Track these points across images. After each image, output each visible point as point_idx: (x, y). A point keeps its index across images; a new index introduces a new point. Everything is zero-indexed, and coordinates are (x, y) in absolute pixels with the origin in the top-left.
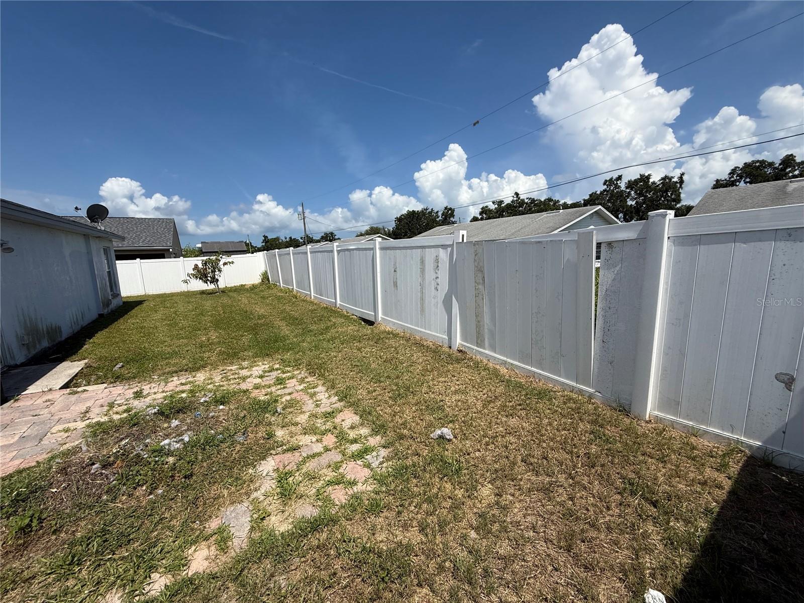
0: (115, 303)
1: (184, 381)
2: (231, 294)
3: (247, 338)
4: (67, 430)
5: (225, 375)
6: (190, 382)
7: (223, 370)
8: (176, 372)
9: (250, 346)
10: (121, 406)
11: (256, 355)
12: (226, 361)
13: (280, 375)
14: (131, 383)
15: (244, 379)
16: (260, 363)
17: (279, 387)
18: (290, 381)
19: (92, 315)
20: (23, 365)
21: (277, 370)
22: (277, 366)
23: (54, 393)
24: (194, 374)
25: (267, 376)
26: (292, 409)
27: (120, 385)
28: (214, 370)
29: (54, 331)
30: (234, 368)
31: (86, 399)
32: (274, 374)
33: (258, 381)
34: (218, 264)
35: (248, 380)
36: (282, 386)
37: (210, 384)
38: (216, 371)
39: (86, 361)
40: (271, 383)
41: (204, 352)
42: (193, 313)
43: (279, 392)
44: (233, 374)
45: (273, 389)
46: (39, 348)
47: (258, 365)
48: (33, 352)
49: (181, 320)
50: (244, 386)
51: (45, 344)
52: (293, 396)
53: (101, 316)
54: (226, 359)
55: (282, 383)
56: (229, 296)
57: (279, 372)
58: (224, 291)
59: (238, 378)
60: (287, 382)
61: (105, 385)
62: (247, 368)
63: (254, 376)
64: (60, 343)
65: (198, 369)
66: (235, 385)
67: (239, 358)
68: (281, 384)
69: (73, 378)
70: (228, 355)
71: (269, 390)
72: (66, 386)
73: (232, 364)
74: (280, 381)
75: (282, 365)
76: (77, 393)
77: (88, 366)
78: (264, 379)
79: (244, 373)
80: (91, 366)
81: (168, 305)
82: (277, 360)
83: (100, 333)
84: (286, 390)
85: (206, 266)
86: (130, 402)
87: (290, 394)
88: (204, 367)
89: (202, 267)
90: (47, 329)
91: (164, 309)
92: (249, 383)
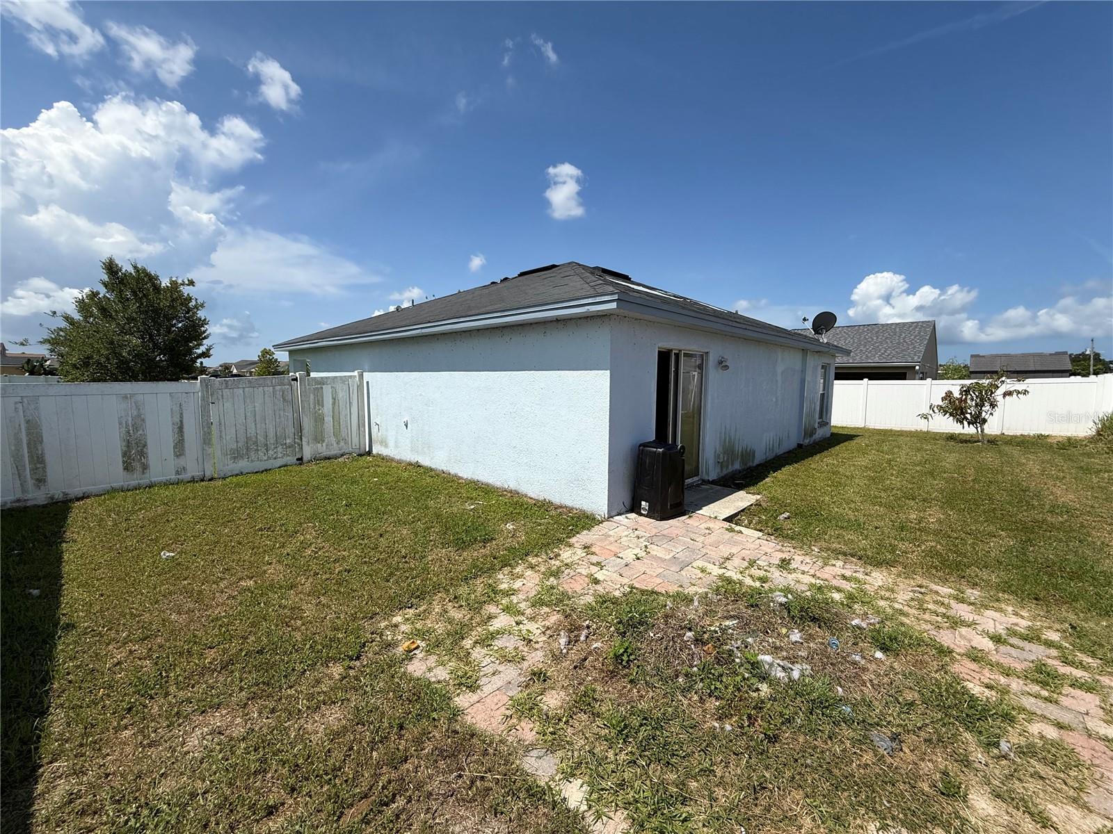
0: (821, 433)
1: (848, 573)
2: (1007, 448)
3: (1001, 543)
4: (703, 571)
5: (920, 596)
6: (857, 580)
7: (920, 586)
8: (845, 554)
9: (1001, 563)
10: (761, 569)
11: (1006, 587)
12: (934, 571)
13: (1050, 662)
14: (785, 545)
15: (955, 623)
16: (1010, 609)
17: (1036, 688)
18: (1078, 693)
19: (791, 444)
20: (713, 482)
21: (1049, 644)
22: (1054, 636)
23: (717, 522)
24: (870, 568)
25: (1012, 646)
26: (1048, 769)
27: (774, 541)
28: (906, 578)
29: (748, 454)
30: (945, 590)
31: (736, 543)
32: (1037, 652)
33: (987, 644)
34: (992, 393)
35: (964, 630)
36: (1045, 693)
37: (887, 599)
38: (907, 581)
39: (759, 497)
40: (1019, 667)
41: (902, 539)
42: (918, 468)
43: (1028, 702)
44: (936, 602)
45: (1016, 685)
46: (731, 469)
47: (1001, 610)
48: (725, 472)
49: (892, 475)
50: (946, 638)
51: (737, 466)
52: (1071, 739)
53: (800, 446)
54: (936, 568)
55: (1048, 684)
56: (1000, 452)
57: (1054, 652)
58: (993, 441)
59: (944, 615)
60: (1067, 690)
61: (761, 534)
62: (971, 604)
63: (980, 628)
64: (750, 467)
65: (878, 564)
66: (929, 627)
67: (964, 577)
68: (1044, 684)
69: (739, 512)
70: (943, 561)
71: (1003, 680)
72: (729, 519)
73: (944, 581)
74: (1043, 676)
75: (1071, 639)
76: (732, 531)
77: (758, 504)
78: (1002, 648)
79: (963, 611)
80: (760, 505)
81: (885, 448)
82: (1062, 621)
83: (787, 467)
84: (1051, 707)
85: (966, 395)
86: (771, 570)
87: (1060, 726)
88: (889, 564)
89: (959, 396)
90: (742, 452)
91: (877, 453)
92: (961, 636)
